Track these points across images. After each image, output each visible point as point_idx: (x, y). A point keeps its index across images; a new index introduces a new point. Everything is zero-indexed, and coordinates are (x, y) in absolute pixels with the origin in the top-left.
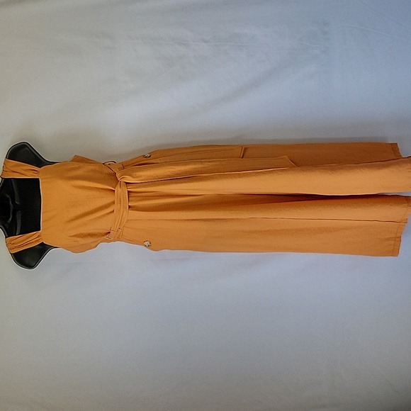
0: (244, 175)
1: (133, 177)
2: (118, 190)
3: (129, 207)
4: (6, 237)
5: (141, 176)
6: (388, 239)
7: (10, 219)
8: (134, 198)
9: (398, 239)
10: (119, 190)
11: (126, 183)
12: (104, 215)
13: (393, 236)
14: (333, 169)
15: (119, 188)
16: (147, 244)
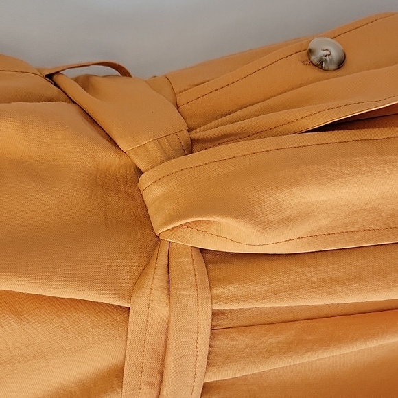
15: (159, 295)
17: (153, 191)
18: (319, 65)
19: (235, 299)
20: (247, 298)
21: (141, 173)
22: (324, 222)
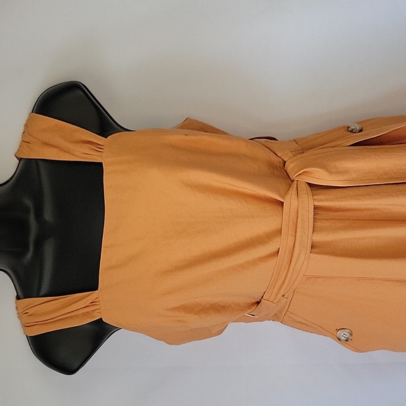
1: (331, 173)
2: (291, 201)
3: (314, 245)
4: (18, 298)
5: (346, 172)
7: (29, 255)
8: (327, 224)
10: (295, 202)
12: (254, 263)
15: (294, 197)
16: (343, 334)
17: (290, 167)
18: (352, 131)
19: (322, 200)
20: (327, 200)
21: (285, 162)
22: (354, 176)
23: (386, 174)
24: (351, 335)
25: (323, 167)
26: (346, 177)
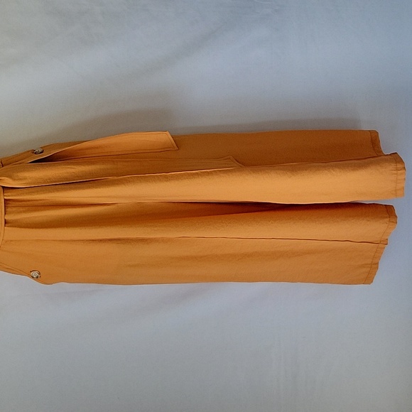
0: (172, 178)
1: (15, 180)
3: (6, 222)
5: (25, 179)
6: (363, 266)
8: (14, 209)
9: (374, 267)
11: (3, 187)
13: (369, 261)
14: (294, 170)
16: (35, 274)
18: (35, 153)
19: (9, 196)
20: (12, 196)
23: (50, 179)
24: (39, 274)
25: (10, 177)
26: (24, 182)
